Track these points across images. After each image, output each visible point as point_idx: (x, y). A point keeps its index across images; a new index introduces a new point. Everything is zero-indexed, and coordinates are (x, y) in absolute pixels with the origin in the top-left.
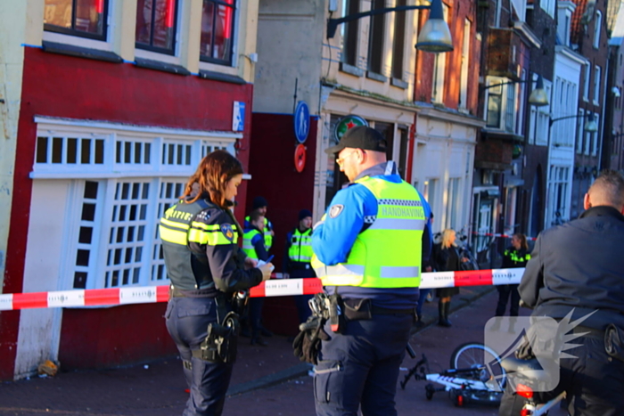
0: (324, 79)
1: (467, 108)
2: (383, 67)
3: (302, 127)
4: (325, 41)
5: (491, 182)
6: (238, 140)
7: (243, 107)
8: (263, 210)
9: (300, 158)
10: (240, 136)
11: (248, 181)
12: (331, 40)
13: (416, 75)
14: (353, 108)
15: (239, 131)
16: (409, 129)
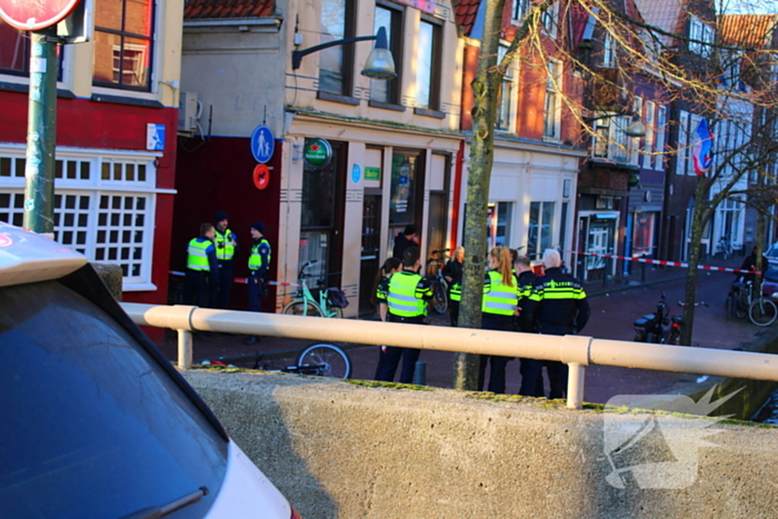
0: (289, 106)
1: (561, 139)
2: (402, 98)
3: (262, 149)
4: (290, 71)
5: (610, 207)
6: (157, 158)
7: (163, 128)
8: (224, 223)
9: (261, 176)
10: (160, 155)
11: (174, 195)
12: (297, 71)
13: (462, 106)
14: (341, 133)
15: (156, 150)
16: (454, 155)
